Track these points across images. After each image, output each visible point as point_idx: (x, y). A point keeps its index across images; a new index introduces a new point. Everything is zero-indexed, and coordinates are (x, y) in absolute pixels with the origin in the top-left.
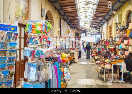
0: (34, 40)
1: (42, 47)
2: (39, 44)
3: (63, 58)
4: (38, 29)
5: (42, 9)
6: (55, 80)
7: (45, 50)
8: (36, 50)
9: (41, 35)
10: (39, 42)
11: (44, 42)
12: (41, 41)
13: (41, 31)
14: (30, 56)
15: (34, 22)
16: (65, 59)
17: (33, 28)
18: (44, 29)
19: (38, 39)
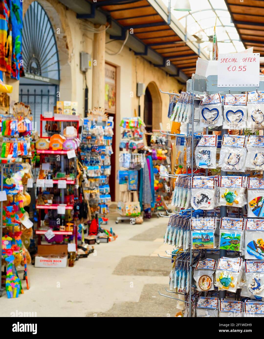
0: (128, 134)
1: (135, 140)
2: (132, 137)
3: (159, 154)
4: (131, 125)
5: (137, 84)
6: (147, 171)
7: (137, 143)
8: (130, 143)
9: (133, 129)
10: (132, 135)
11: (136, 136)
12: (134, 135)
13: (134, 127)
14: (125, 148)
15: (128, 119)
16: (162, 156)
17: (127, 124)
18: (136, 125)
19: (131, 133)
